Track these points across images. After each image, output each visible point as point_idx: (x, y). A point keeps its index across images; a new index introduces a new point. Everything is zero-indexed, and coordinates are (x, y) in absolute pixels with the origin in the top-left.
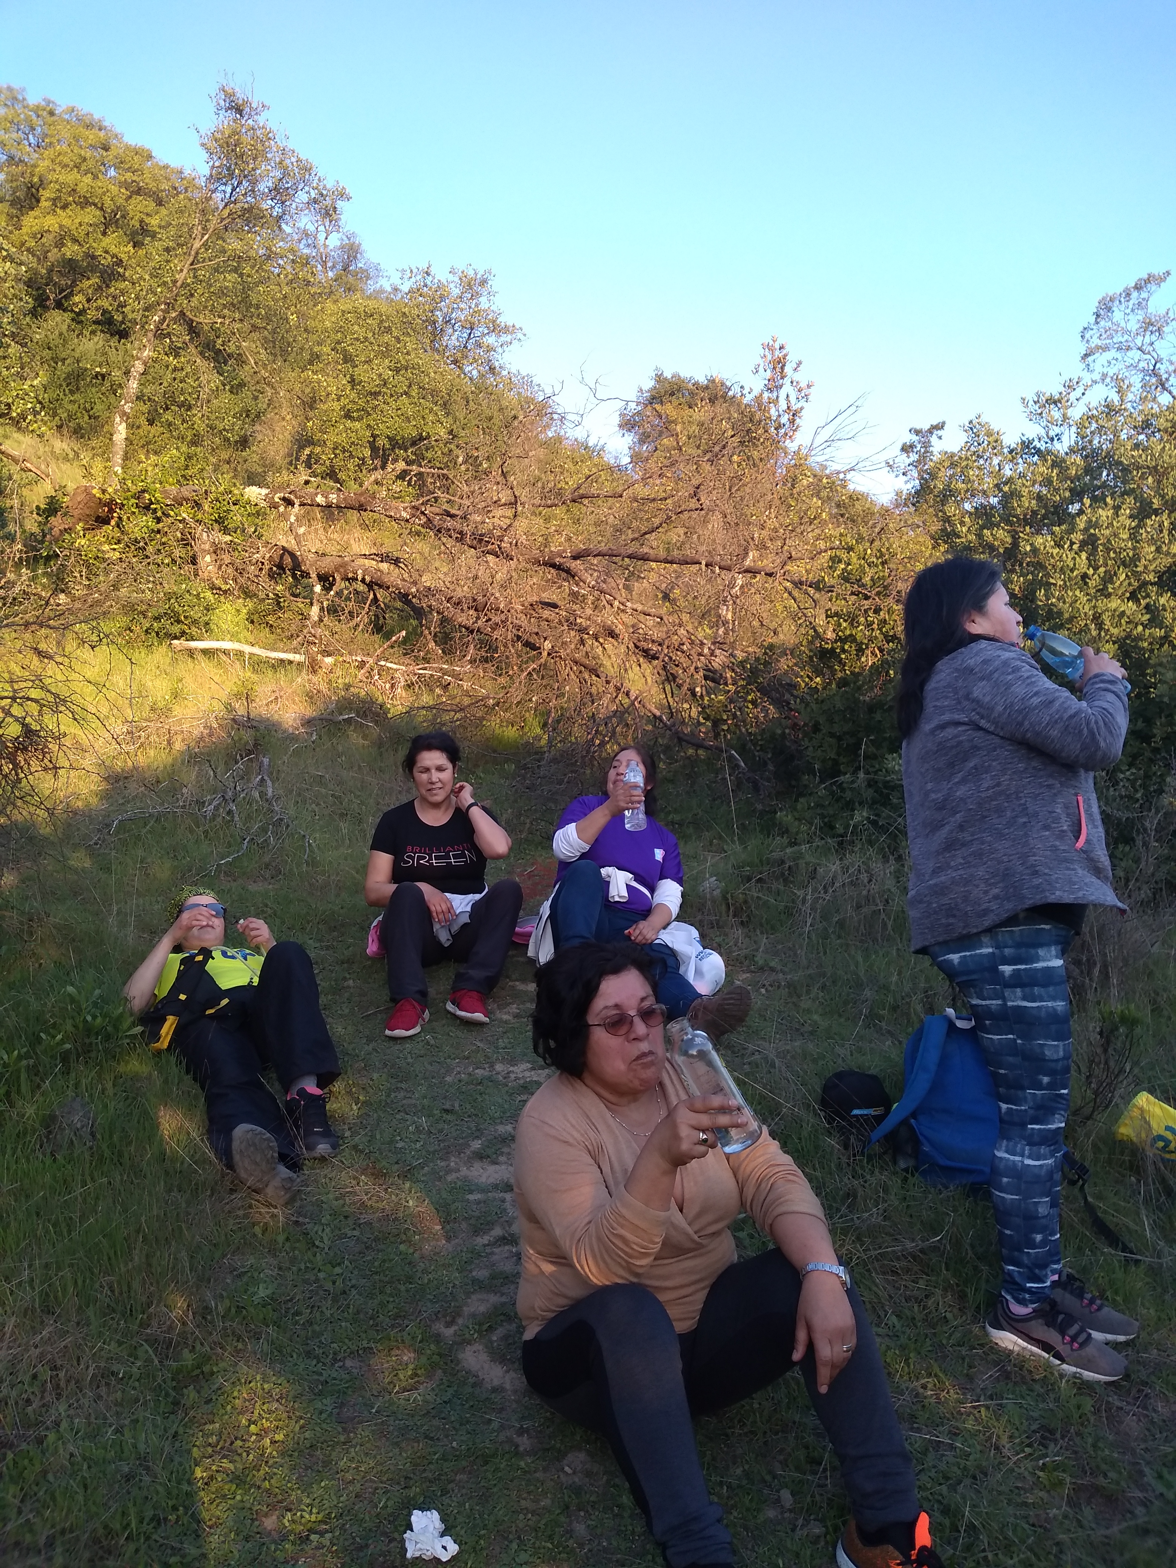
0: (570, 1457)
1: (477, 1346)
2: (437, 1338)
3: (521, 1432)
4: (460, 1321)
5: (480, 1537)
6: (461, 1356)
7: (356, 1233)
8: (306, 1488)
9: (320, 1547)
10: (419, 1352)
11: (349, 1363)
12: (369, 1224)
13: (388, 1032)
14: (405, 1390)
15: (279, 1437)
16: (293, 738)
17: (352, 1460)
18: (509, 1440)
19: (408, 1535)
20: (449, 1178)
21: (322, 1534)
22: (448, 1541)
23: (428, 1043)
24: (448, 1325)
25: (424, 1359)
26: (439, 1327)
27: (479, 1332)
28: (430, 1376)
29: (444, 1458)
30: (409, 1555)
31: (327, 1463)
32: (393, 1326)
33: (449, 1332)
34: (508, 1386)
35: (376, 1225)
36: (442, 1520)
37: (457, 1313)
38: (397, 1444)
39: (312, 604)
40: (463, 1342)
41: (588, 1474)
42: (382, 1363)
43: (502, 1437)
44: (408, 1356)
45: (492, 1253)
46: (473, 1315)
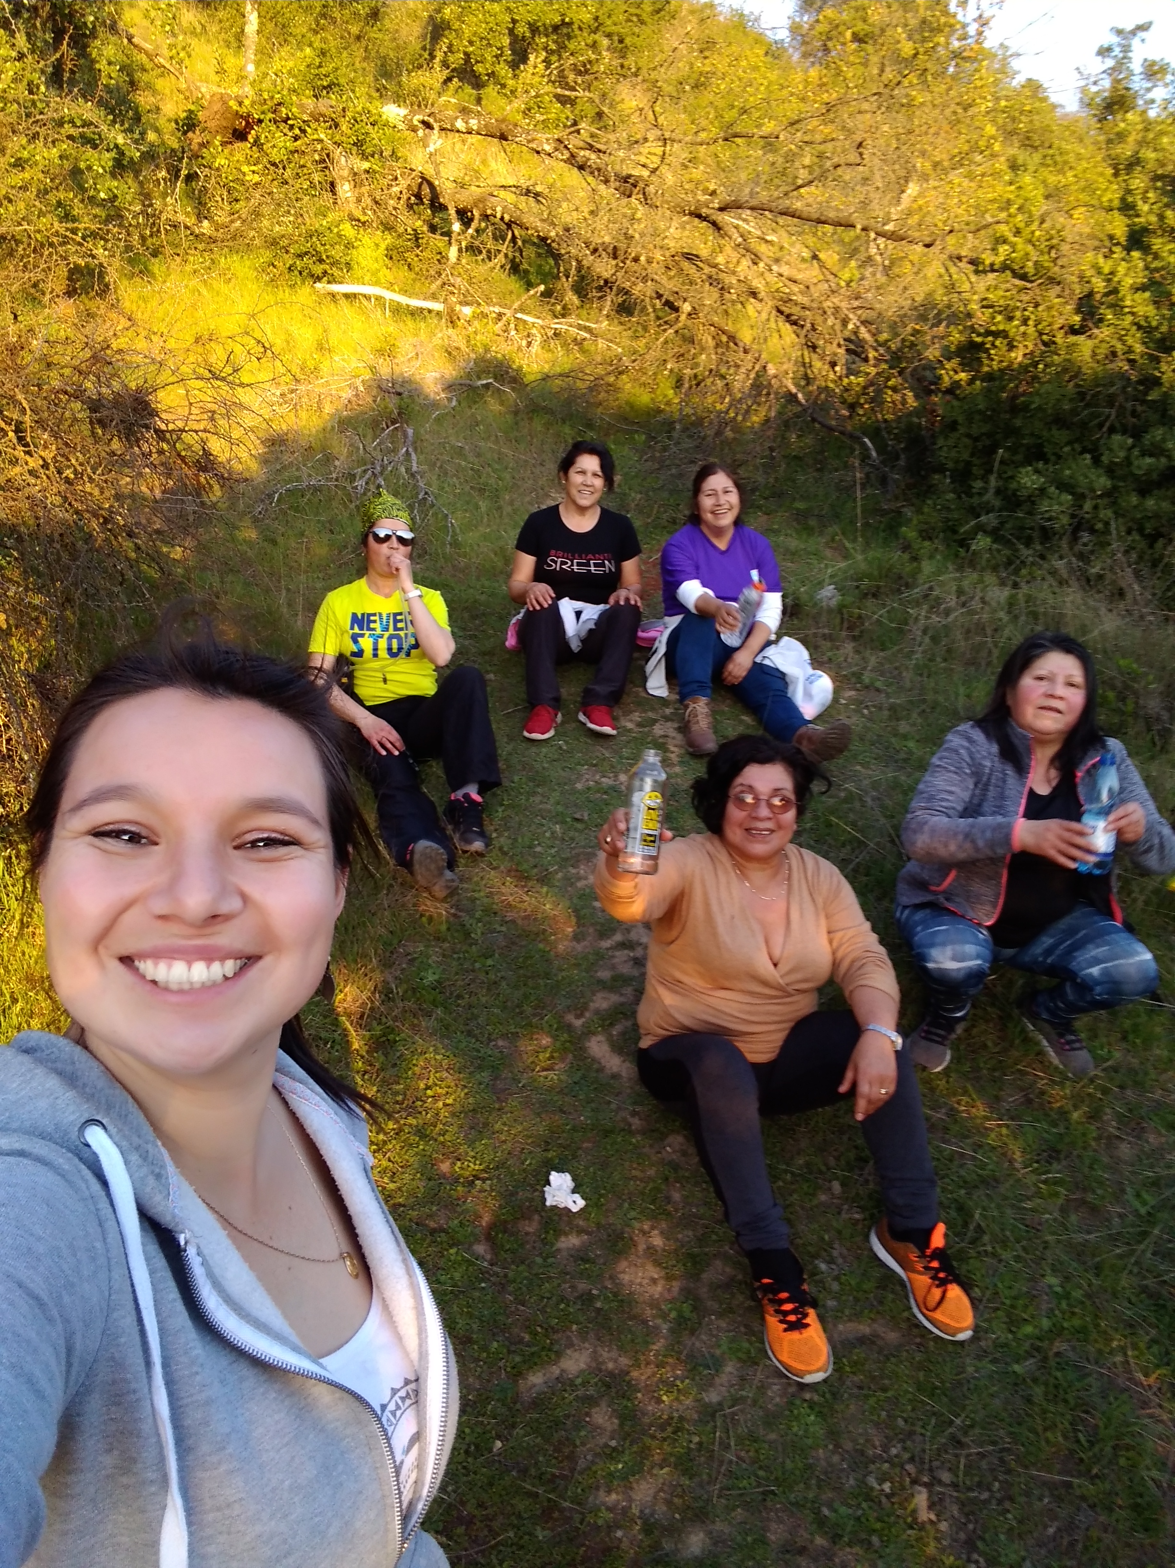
0: (670, 1139)
1: (600, 1038)
2: (569, 1027)
3: (634, 1114)
4: (587, 1014)
5: (601, 1196)
6: (588, 1044)
7: (504, 929)
8: (471, 1144)
9: (482, 1191)
10: (555, 1038)
11: (500, 1043)
12: (513, 921)
13: (526, 734)
14: (544, 1070)
15: (449, 1101)
16: (435, 405)
17: (504, 1124)
18: (624, 1120)
19: (547, 1189)
20: (580, 884)
21: (484, 1180)
22: (577, 1197)
23: (560, 748)
24: (578, 1017)
25: (558, 1044)
26: (570, 1018)
27: (602, 1026)
28: (562, 1060)
29: (574, 1129)
30: (548, 1203)
31: (486, 1125)
32: (534, 1015)
33: (578, 1023)
34: (624, 1074)
35: (520, 922)
36: (574, 1180)
37: (585, 1008)
38: (538, 1115)
39: (450, 244)
40: (588, 1033)
41: (684, 1153)
42: (526, 1046)
43: (618, 1118)
44: (546, 1041)
45: (613, 957)
46: (597, 1012)
